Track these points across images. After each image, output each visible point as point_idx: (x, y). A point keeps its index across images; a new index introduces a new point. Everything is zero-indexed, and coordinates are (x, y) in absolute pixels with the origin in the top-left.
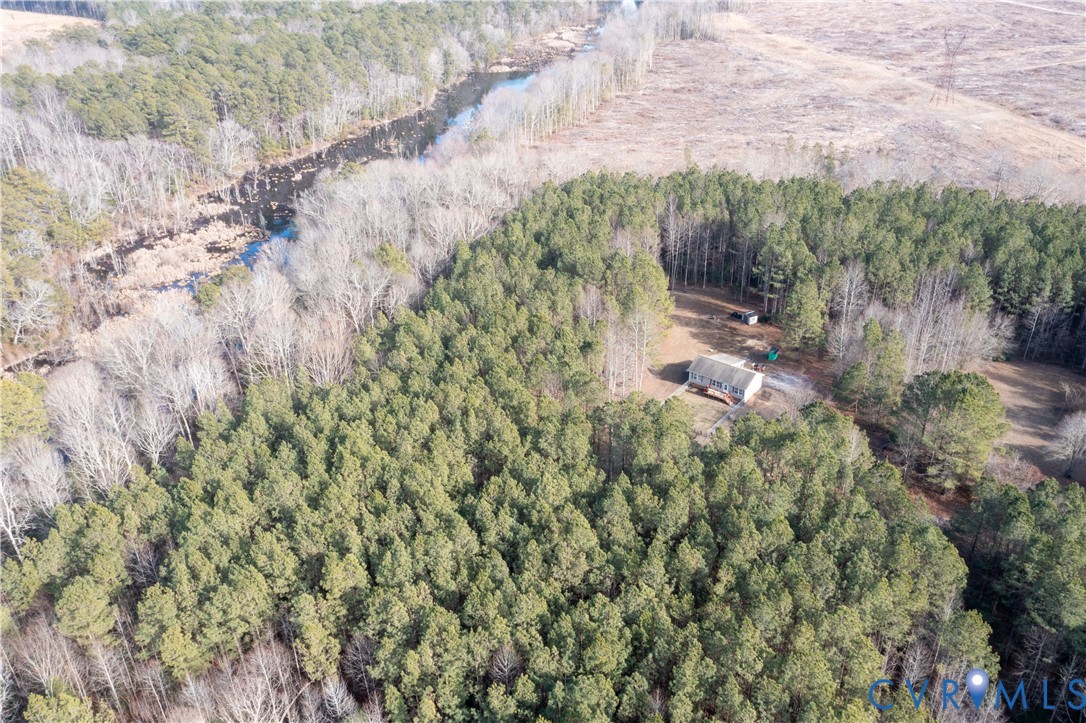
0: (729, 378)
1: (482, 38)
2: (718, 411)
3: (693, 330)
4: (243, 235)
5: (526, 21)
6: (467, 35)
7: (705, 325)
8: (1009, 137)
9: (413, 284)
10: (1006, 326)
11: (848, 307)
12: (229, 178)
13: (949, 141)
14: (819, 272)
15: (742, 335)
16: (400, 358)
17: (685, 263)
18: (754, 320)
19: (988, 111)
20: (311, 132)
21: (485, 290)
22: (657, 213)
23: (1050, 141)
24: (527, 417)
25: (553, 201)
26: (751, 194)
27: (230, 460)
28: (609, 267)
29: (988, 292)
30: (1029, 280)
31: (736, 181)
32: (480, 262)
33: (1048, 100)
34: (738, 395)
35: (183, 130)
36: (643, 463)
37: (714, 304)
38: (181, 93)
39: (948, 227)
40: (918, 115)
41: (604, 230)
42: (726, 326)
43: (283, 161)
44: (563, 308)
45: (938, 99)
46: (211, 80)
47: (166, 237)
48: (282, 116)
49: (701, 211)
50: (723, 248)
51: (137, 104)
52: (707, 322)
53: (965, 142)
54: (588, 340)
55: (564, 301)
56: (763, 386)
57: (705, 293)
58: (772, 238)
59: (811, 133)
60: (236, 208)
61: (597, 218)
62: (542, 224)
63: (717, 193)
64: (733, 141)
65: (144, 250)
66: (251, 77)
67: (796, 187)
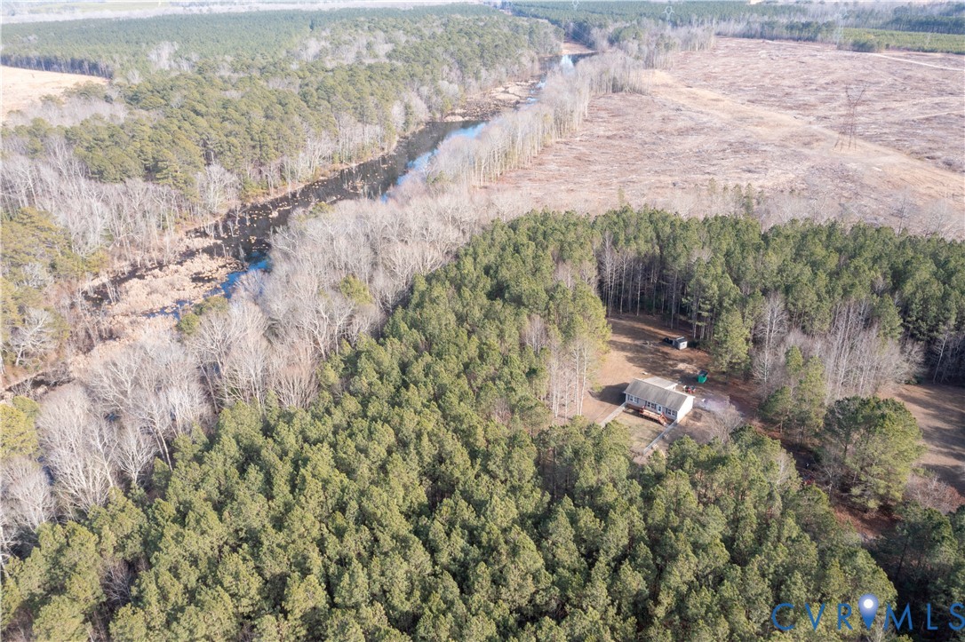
0: (663, 400)
1: (438, 92)
2: (653, 432)
3: (629, 355)
4: (225, 266)
5: (477, 77)
6: (425, 90)
7: (639, 349)
8: (908, 177)
9: (374, 313)
10: (916, 351)
11: (771, 335)
12: (214, 215)
13: (853, 182)
14: (743, 302)
15: (673, 360)
16: (361, 383)
17: (620, 293)
18: (684, 345)
19: (887, 155)
20: (287, 174)
21: (439, 319)
22: (595, 248)
23: (944, 181)
24: (476, 440)
25: (501, 237)
26: (679, 231)
27: (203, 480)
28: (552, 298)
29: (898, 321)
30: (935, 310)
31: (665, 219)
32: (435, 294)
33: (940, 145)
34: (671, 416)
35: (174, 174)
36: (585, 485)
37: (647, 331)
38: (174, 142)
39: (858, 261)
40: (825, 158)
41: (547, 264)
42: (659, 351)
43: (262, 200)
44: (510, 336)
45: (842, 144)
46: (200, 131)
47: (156, 268)
48: (262, 161)
49: (634, 246)
50: (654, 279)
51: (135, 151)
52: (641, 347)
53: (867, 182)
54: (534, 366)
55: (511, 330)
56: (694, 407)
57: (639, 320)
58: (699, 272)
59: (730, 176)
60: (219, 242)
61: (540, 253)
62: (491, 258)
63: (649, 230)
64: (660, 182)
65: (136, 280)
66: (237, 128)
67: (719, 224)
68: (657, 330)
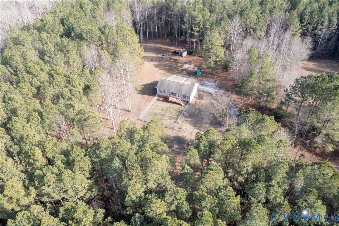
0: (180, 90)
2: (177, 111)
3: (156, 63)
7: (160, 59)
10: (309, 42)
11: (234, 42)
15: (181, 63)
17: (146, 29)
18: (185, 54)
28: (103, 33)
29: (299, 26)
30: (317, 18)
34: (186, 99)
37: (164, 48)
41: (100, 13)
42: (171, 59)
52: (162, 58)
54: (89, 83)
56: (198, 91)
57: (158, 43)
58: (190, 8)
61: (96, 7)
62: (64, 13)
68: (168, 47)
